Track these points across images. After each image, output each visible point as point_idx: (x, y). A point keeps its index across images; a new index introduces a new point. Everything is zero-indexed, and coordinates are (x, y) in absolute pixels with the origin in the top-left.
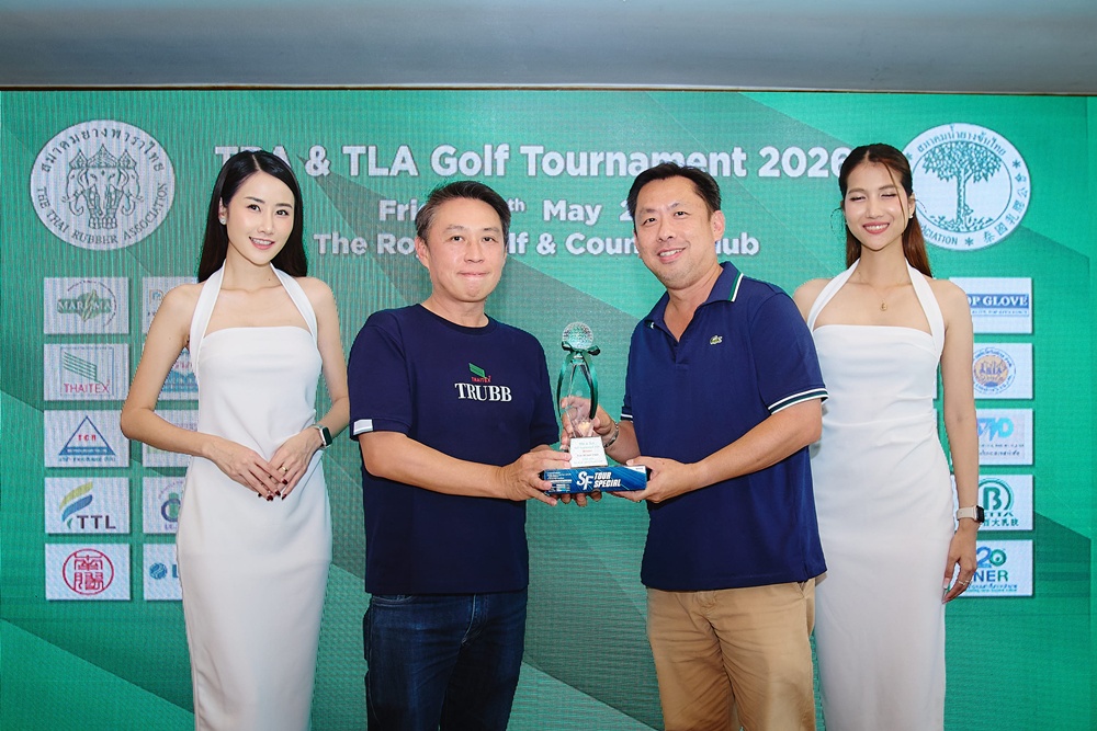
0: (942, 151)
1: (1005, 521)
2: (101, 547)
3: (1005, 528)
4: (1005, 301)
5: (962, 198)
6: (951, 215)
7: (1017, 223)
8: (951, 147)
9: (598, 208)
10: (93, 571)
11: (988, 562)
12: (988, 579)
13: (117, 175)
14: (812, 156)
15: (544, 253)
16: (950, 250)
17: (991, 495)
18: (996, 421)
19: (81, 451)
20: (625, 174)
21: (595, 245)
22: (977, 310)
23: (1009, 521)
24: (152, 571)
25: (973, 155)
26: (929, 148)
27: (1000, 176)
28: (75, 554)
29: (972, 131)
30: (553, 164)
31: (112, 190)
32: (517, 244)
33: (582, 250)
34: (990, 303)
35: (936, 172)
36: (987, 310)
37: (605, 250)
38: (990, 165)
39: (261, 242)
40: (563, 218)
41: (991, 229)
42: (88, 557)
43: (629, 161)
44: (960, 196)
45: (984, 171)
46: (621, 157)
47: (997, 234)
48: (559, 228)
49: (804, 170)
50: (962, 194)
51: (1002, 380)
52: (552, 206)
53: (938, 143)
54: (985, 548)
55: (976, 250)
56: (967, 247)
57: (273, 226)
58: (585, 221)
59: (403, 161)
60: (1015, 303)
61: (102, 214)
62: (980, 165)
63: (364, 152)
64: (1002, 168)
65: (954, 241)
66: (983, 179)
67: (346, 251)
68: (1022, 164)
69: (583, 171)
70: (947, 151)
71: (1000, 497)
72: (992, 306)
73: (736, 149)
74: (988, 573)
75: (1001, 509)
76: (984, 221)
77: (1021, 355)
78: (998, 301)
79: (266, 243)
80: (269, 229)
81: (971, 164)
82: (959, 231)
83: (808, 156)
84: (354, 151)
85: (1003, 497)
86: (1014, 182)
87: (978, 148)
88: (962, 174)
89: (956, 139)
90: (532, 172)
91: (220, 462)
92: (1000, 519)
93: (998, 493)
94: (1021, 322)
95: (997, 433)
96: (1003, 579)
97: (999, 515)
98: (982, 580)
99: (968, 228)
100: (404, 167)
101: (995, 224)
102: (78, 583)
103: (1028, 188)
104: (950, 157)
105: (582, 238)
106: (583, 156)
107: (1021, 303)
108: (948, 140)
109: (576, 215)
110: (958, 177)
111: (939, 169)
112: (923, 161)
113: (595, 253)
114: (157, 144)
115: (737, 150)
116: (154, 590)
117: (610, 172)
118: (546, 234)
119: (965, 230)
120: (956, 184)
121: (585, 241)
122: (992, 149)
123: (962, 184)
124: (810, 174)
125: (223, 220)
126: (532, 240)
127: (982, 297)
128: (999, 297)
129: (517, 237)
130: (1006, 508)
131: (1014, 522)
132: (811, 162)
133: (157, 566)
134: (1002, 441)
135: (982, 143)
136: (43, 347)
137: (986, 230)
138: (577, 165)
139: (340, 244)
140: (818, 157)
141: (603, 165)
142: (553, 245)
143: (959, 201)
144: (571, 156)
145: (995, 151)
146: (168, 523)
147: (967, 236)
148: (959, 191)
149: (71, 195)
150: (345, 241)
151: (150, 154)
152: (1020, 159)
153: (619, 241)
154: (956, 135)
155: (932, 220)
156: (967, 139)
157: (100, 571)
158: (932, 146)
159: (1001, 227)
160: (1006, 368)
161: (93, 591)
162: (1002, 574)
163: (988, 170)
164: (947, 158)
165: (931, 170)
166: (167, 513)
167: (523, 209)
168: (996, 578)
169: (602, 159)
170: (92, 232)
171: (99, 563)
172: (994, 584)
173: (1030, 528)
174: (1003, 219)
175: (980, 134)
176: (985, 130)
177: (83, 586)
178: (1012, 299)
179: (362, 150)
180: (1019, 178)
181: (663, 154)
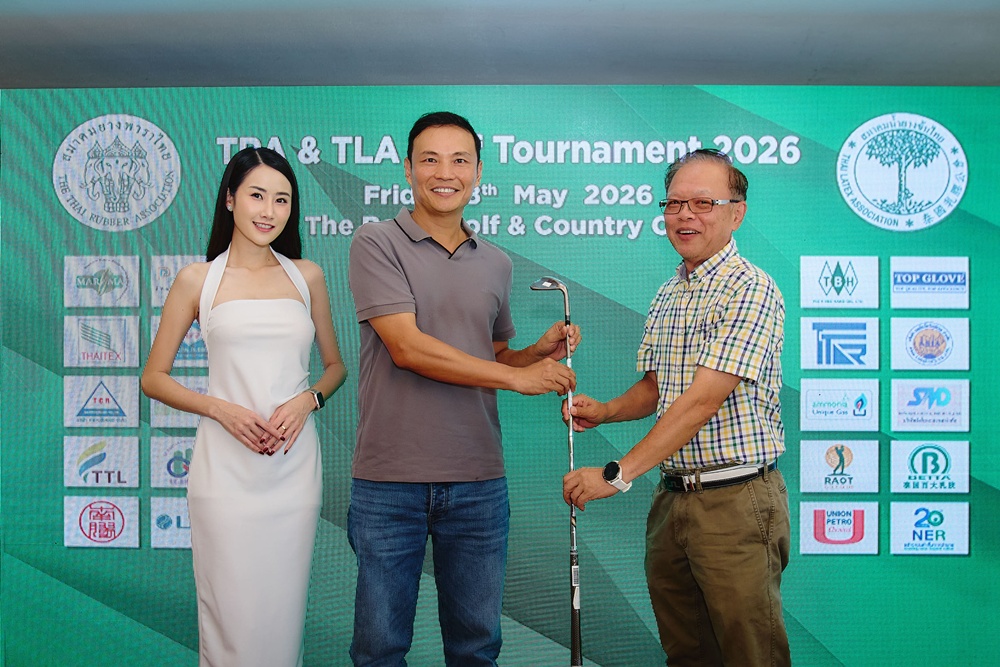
0: (885, 139)
1: (942, 484)
2: (112, 500)
3: (943, 490)
4: (944, 279)
5: (903, 183)
6: (893, 198)
7: (955, 205)
8: (893, 136)
9: (564, 193)
10: (107, 522)
11: (926, 522)
12: (926, 538)
13: (129, 164)
14: (763, 144)
15: (515, 234)
16: (891, 231)
17: (930, 459)
18: (935, 390)
19: (95, 413)
20: (589, 161)
21: (562, 227)
22: (917, 287)
23: (946, 485)
24: (158, 522)
25: (913, 142)
26: (872, 136)
27: (938, 162)
28: (90, 506)
29: (912, 120)
30: (523, 152)
31: (125, 177)
32: (490, 225)
33: (549, 231)
34: (929, 280)
35: (879, 159)
36: (926, 287)
37: (570, 231)
38: (930, 152)
39: (263, 226)
40: (532, 201)
41: (931, 212)
42: (102, 509)
43: (593, 150)
44: (901, 181)
45: (923, 157)
46: (585, 145)
47: (936, 216)
48: (528, 211)
49: (754, 157)
50: (903, 179)
51: (940, 352)
52: (522, 191)
53: (881, 132)
54: (924, 509)
55: (916, 231)
56: (907, 228)
57: (274, 212)
58: (553, 203)
59: (387, 150)
60: (953, 280)
61: (116, 199)
62: (920, 151)
63: (351, 142)
64: (941, 155)
65: (896, 223)
66: (923, 164)
67: (334, 232)
68: (960, 150)
69: (550, 158)
70: (889, 139)
71: (938, 462)
72: (931, 283)
73: (691, 138)
74: (926, 532)
75: (938, 473)
76: (924, 204)
77: (958, 329)
78: (937, 278)
79: (267, 227)
80: (270, 214)
81: (912, 151)
82: (900, 213)
83: (758, 145)
84: (342, 141)
85: (941, 461)
86: (953, 167)
87: (919, 136)
88: (903, 160)
89: (897, 127)
90: (504, 159)
91: (225, 423)
92: (938, 482)
93: (936, 457)
94: (959, 298)
95: (935, 401)
96: (940, 538)
97: (937, 478)
98: (920, 538)
99: (909, 211)
100: (387, 155)
101: (934, 207)
102: (93, 531)
103: (965, 173)
104: (891, 144)
105: (549, 219)
106: (551, 145)
107: (959, 281)
108: (890, 128)
109: (544, 199)
110: (900, 163)
111: (882, 156)
112: (866, 148)
113: (561, 233)
114: (165, 135)
115: (693, 139)
116: (160, 539)
117: (575, 159)
118: (516, 217)
119: (906, 212)
120: (897, 169)
121: (553, 222)
122: (931, 137)
123: (903, 169)
124: (761, 161)
125: (230, 207)
126: (504, 222)
127: (922, 275)
128: (938, 275)
129: (490, 219)
130: (944, 472)
131: (952, 485)
132: (761, 150)
133: (163, 518)
134: (940, 409)
135: (922, 131)
136: (63, 318)
137: (925, 212)
138: (545, 153)
139: (329, 225)
140: (767, 145)
141: (568, 153)
142: (523, 227)
143: (900, 185)
144: (539, 145)
145: (934, 139)
146: (173, 478)
147: (907, 218)
148: (900, 176)
149: (89, 181)
150: (333, 223)
151: (159, 144)
152: (958, 146)
153: (583, 223)
154: (897, 124)
155: (875, 203)
156: (907, 128)
157: (112, 521)
158: (875, 134)
159: (939, 210)
160: (944, 341)
161: (106, 539)
162: (940, 533)
163: (927, 156)
164: (888, 145)
165: (874, 157)
166: (172, 470)
167: (495, 194)
168: (934, 537)
169: (568, 148)
170: (107, 215)
171: (111, 514)
172: (932, 543)
173: (967, 491)
174: (941, 202)
175: (919, 122)
176: (925, 119)
177: (97, 534)
178: (950, 276)
179: (349, 140)
180: (957, 164)
181: (624, 143)
